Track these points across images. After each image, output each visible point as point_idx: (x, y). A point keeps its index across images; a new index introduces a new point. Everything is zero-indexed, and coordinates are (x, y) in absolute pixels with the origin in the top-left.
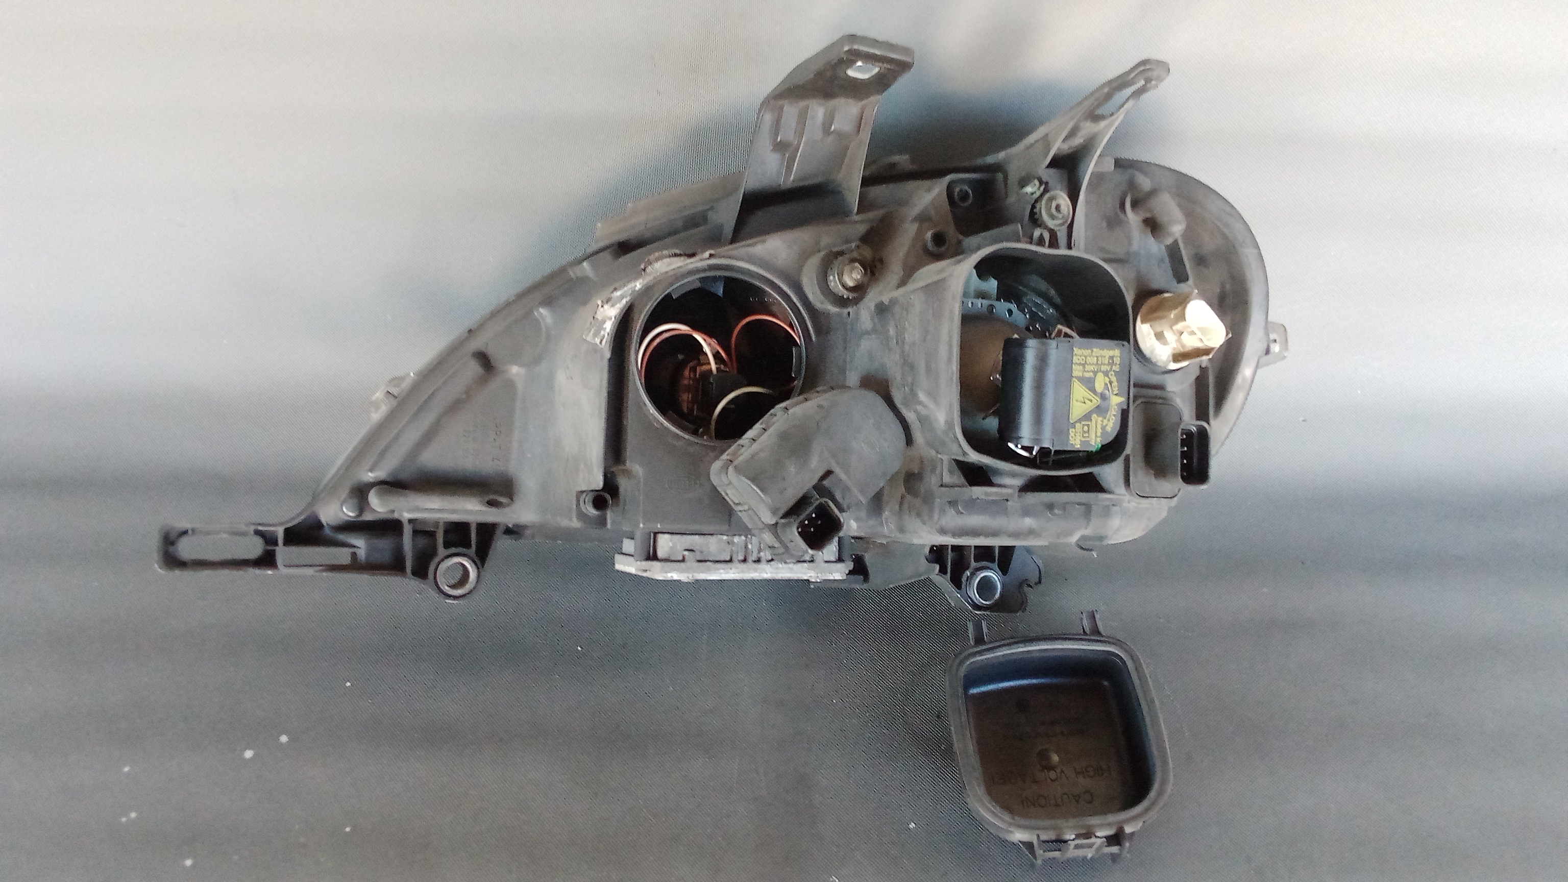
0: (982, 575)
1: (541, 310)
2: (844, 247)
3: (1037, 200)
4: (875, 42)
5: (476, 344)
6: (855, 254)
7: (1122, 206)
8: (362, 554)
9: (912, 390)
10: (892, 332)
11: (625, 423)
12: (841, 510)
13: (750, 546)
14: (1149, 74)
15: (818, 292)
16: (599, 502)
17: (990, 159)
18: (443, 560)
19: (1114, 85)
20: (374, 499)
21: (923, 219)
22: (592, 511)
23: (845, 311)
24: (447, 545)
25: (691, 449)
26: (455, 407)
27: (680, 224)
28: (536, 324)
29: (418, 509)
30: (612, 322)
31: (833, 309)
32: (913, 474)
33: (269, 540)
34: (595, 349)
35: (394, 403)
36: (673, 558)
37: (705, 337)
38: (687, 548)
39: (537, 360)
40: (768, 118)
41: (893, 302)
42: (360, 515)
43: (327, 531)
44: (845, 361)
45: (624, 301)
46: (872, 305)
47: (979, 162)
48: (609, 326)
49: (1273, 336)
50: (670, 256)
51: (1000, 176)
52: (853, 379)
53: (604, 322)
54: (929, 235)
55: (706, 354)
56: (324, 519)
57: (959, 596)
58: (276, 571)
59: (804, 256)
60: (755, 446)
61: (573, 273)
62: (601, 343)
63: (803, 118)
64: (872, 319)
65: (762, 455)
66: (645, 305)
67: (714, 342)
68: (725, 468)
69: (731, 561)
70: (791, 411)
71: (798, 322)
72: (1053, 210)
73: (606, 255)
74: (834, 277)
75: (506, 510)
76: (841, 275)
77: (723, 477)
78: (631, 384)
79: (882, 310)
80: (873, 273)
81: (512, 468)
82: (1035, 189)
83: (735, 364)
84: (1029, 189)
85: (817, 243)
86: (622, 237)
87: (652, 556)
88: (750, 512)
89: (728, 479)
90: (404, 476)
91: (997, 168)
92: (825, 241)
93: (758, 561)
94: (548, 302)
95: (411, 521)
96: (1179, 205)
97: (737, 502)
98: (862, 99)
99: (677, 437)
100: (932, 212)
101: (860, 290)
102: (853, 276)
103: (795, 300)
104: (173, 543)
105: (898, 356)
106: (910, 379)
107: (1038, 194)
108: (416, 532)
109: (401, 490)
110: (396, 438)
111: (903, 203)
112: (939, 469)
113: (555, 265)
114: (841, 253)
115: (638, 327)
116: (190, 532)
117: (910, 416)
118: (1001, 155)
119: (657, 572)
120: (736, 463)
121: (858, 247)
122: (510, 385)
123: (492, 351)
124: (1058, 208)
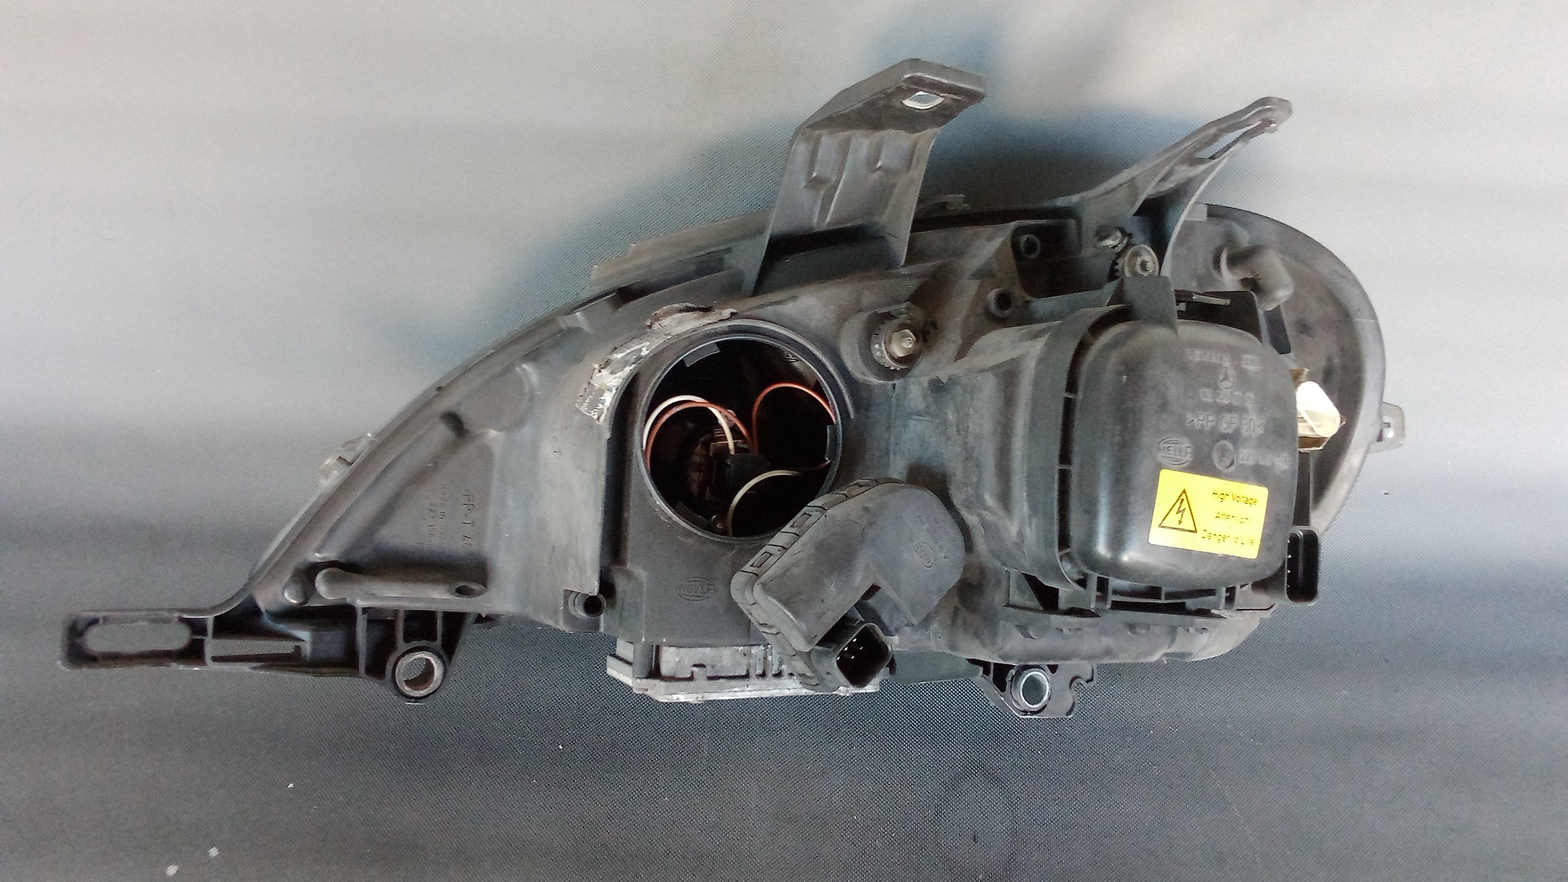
0: (1029, 675)
1: (524, 366)
2: (891, 309)
3: (1119, 255)
4: (942, 69)
5: (446, 404)
6: (903, 318)
7: (1217, 263)
8: (307, 649)
9: (976, 491)
10: (951, 417)
11: (626, 515)
12: (888, 633)
13: (770, 658)
14: (1269, 115)
15: (860, 361)
16: (592, 605)
17: (1061, 202)
18: (403, 655)
19: (1224, 126)
20: (321, 585)
21: (983, 274)
22: (581, 613)
23: (891, 383)
24: (407, 639)
25: (705, 548)
26: (419, 477)
27: (692, 268)
28: (519, 382)
29: (373, 596)
30: (612, 396)
31: (875, 381)
32: (970, 585)
33: (197, 627)
34: (590, 425)
35: (347, 470)
36: (680, 676)
37: (722, 410)
38: (697, 662)
39: (519, 423)
40: (802, 150)
41: (953, 381)
42: (305, 602)
43: (267, 621)
44: (888, 443)
45: (628, 369)
46: (925, 380)
47: (1047, 204)
48: (609, 399)
49: (1386, 419)
50: (681, 311)
51: (1072, 222)
52: (898, 468)
53: (601, 392)
54: (992, 295)
55: (721, 427)
56: (262, 605)
57: (1003, 699)
58: (204, 668)
59: (842, 319)
60: (787, 557)
61: (565, 322)
62: (598, 419)
63: (844, 148)
64: (925, 397)
65: (796, 570)
66: (654, 374)
67: (731, 413)
68: (750, 584)
69: (747, 676)
70: (829, 512)
71: (833, 393)
72: (1138, 269)
73: (603, 306)
74: (880, 346)
75: (479, 598)
76: (888, 342)
77: (748, 594)
78: (634, 467)
79: (938, 388)
80: (925, 341)
81: (487, 548)
82: (1115, 243)
83: (756, 442)
84: (1110, 242)
85: (858, 301)
86: (622, 282)
87: (654, 673)
88: (778, 636)
89: (754, 598)
90: (358, 556)
91: (1069, 213)
92: (868, 298)
93: (779, 675)
94: (533, 356)
95: (365, 610)
96: (1286, 265)
97: (762, 623)
98: (915, 131)
99: (689, 534)
100: (995, 267)
101: (909, 360)
102: (902, 346)
103: (831, 369)
104: (81, 634)
105: (958, 449)
106: (975, 479)
107: (1121, 247)
108: (370, 622)
109: (356, 576)
110: (348, 513)
111: (959, 253)
112: (1004, 585)
113: (540, 312)
114: (888, 316)
115: (643, 402)
116: (101, 621)
117: (971, 519)
118: (1075, 198)
119: (660, 692)
120: (764, 578)
121: (908, 309)
122: (486, 453)
123: (467, 412)
124: (1143, 265)
